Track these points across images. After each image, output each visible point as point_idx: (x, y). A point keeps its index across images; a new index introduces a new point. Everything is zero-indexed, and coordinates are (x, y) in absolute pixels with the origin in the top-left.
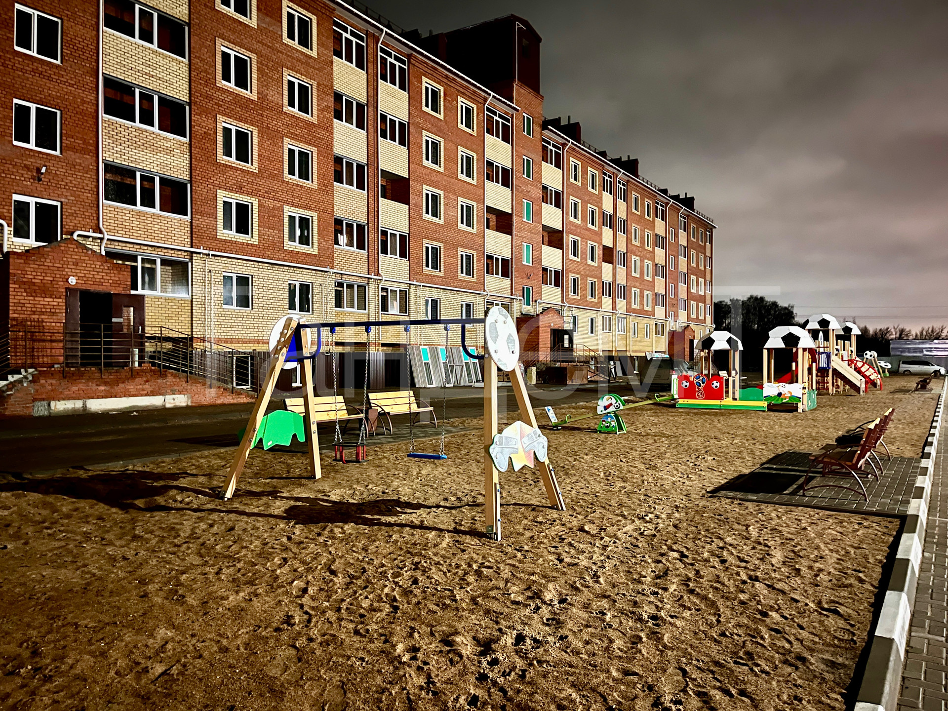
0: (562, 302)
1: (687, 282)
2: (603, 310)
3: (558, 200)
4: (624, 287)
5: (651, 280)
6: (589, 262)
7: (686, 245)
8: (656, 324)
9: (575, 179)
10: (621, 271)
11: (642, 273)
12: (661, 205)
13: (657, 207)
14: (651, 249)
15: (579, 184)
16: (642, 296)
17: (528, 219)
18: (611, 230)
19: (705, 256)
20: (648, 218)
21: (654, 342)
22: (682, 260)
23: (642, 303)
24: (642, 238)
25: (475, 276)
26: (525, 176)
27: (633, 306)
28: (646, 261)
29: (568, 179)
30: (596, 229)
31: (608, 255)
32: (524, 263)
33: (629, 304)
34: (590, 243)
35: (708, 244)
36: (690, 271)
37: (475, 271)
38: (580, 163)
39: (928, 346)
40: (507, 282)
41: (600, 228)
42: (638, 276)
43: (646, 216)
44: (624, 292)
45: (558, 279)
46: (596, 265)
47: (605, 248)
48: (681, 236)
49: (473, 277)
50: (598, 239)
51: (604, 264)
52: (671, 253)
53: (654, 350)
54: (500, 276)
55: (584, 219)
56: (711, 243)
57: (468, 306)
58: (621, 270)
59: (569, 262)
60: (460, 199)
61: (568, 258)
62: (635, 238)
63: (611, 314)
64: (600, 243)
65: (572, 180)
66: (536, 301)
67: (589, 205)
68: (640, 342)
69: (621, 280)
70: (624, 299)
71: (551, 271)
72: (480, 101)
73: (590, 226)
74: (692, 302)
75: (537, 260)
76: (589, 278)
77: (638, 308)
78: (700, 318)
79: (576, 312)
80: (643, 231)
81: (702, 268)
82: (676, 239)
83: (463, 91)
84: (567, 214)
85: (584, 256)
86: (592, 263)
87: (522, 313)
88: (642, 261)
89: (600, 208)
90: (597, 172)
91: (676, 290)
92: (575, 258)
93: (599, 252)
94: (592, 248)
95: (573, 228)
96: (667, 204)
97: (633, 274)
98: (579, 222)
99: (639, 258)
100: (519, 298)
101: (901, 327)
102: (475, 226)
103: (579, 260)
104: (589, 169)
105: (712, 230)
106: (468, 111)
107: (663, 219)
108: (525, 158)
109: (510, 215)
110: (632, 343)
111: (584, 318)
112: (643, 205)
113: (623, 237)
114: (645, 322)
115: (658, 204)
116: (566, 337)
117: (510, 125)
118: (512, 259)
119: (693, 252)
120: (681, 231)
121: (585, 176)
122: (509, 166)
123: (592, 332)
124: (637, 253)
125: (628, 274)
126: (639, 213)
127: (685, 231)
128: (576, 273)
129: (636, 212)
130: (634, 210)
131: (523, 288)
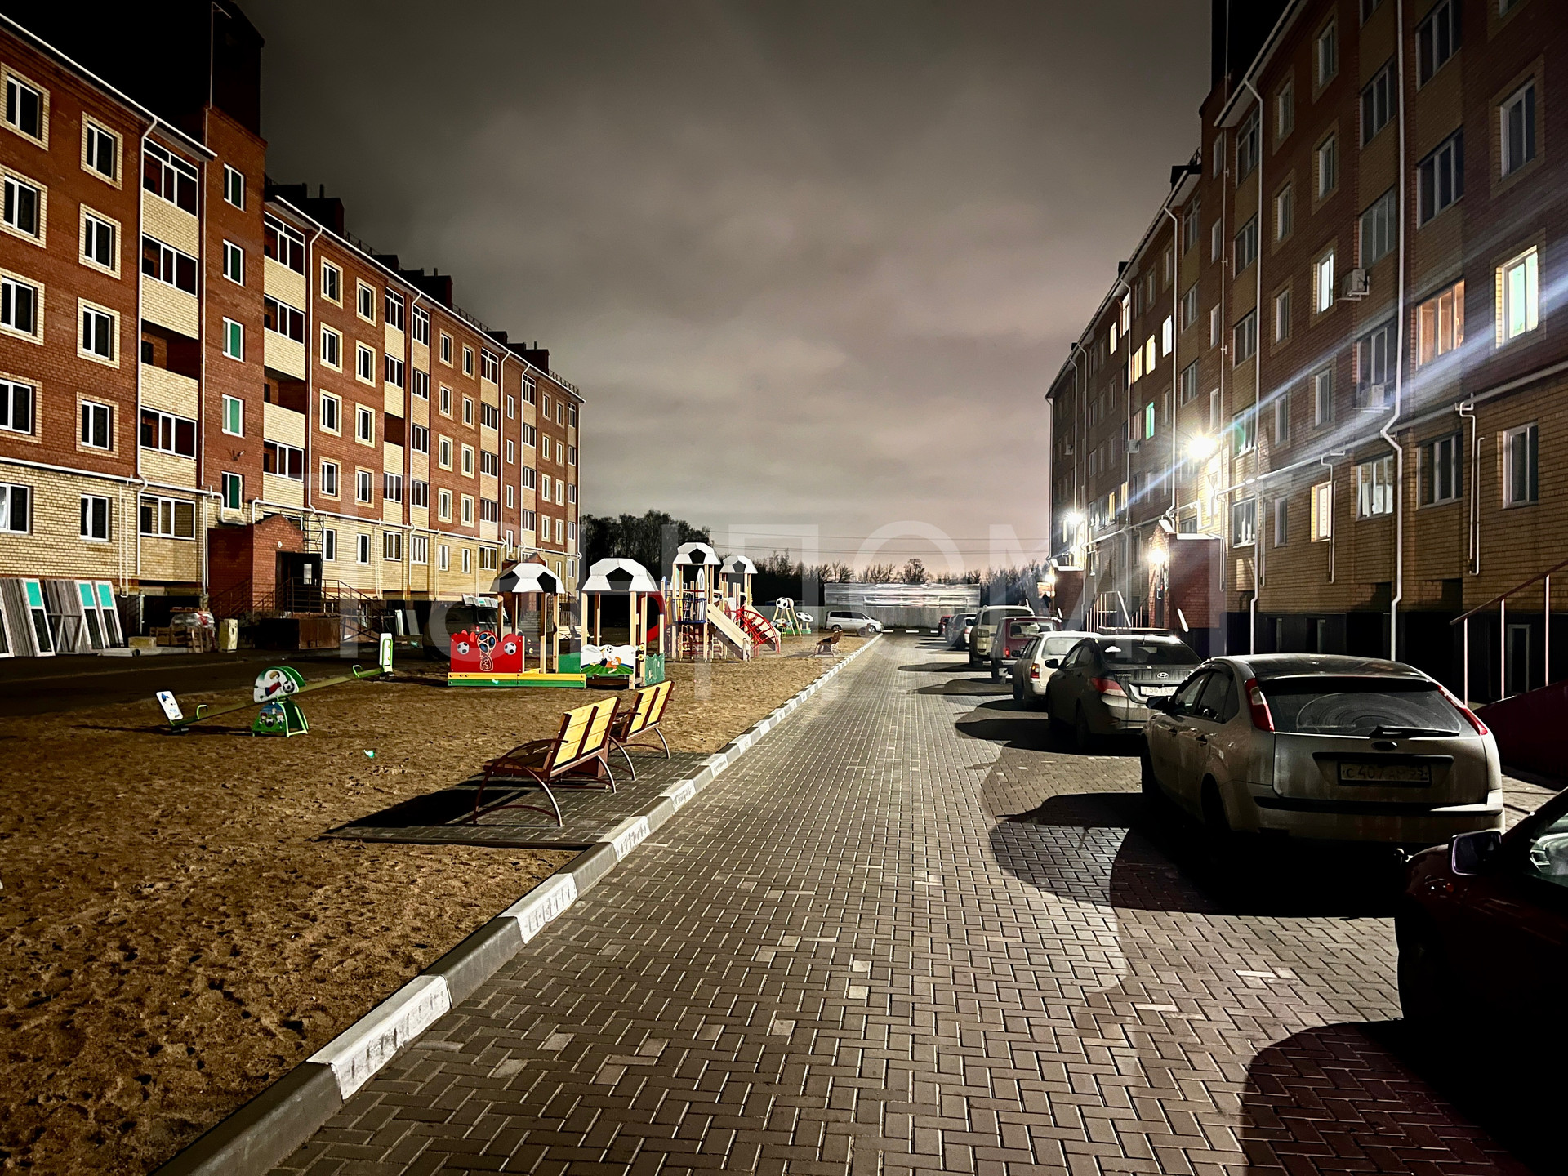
0: (306, 505)
1: (535, 484)
2: (384, 522)
3: (297, 328)
4: (425, 486)
5: (473, 477)
6: (359, 439)
7: (534, 425)
8: (482, 550)
9: (332, 295)
10: (419, 458)
11: (457, 465)
12: (492, 357)
13: (483, 359)
14: (473, 427)
15: (340, 305)
16: (457, 502)
17: (235, 352)
18: (401, 389)
19: (567, 446)
20: (469, 375)
21: (478, 579)
22: (528, 449)
23: (457, 515)
24: (458, 406)
25: (116, 448)
26: (228, 277)
27: (441, 518)
28: (463, 445)
29: (317, 293)
30: (373, 384)
31: (395, 430)
32: (227, 431)
33: (433, 515)
34: (360, 408)
35: (571, 426)
36: (542, 467)
37: (116, 439)
38: (341, 270)
39: (869, 592)
40: (189, 463)
41: (380, 383)
42: (451, 470)
43: (465, 372)
44: (424, 495)
45: (297, 463)
46: (372, 445)
47: (390, 419)
48: (526, 410)
49: (111, 449)
50: (374, 400)
51: (386, 444)
52: (508, 435)
53: (478, 592)
54: (173, 452)
55: (349, 364)
56: (576, 425)
57: (99, 504)
58: (417, 457)
59: (318, 437)
60: (82, 302)
61: (316, 429)
62: (446, 407)
63: (400, 530)
64: (380, 408)
65: (325, 296)
66: (250, 502)
67: (358, 343)
68: (454, 577)
69: (420, 474)
70: (425, 505)
71: (282, 450)
72: (133, 128)
73: (360, 378)
74: (544, 517)
75: (254, 427)
76: (357, 467)
77: (450, 521)
78: (557, 542)
79: (330, 524)
80: (459, 397)
81: (561, 464)
82: (518, 414)
83: (94, 104)
84: (316, 353)
85: (349, 429)
86: (365, 442)
87: (220, 521)
88: (457, 445)
89: (381, 349)
90: (374, 289)
91: (517, 497)
92: (331, 431)
93: (377, 424)
94: (365, 416)
95: (329, 379)
96: (502, 356)
97: (441, 465)
98: (340, 370)
99: (451, 440)
100: (213, 494)
101: (842, 565)
102: (117, 355)
103: (339, 434)
104: (359, 280)
105: (577, 404)
106: (105, 143)
107: (494, 380)
108: (229, 245)
109: (197, 344)
110: (437, 580)
111: (348, 535)
112: (459, 353)
113: (423, 402)
114: (464, 545)
115: (486, 354)
116: (308, 566)
117: (196, 180)
118: (199, 422)
119: (545, 438)
120: (526, 403)
121: (351, 292)
122: (193, 254)
123: (364, 559)
124: (450, 431)
125: (432, 464)
126: (452, 366)
127: (532, 402)
128: (333, 457)
129: (447, 363)
130: (442, 360)
131: (225, 477)
